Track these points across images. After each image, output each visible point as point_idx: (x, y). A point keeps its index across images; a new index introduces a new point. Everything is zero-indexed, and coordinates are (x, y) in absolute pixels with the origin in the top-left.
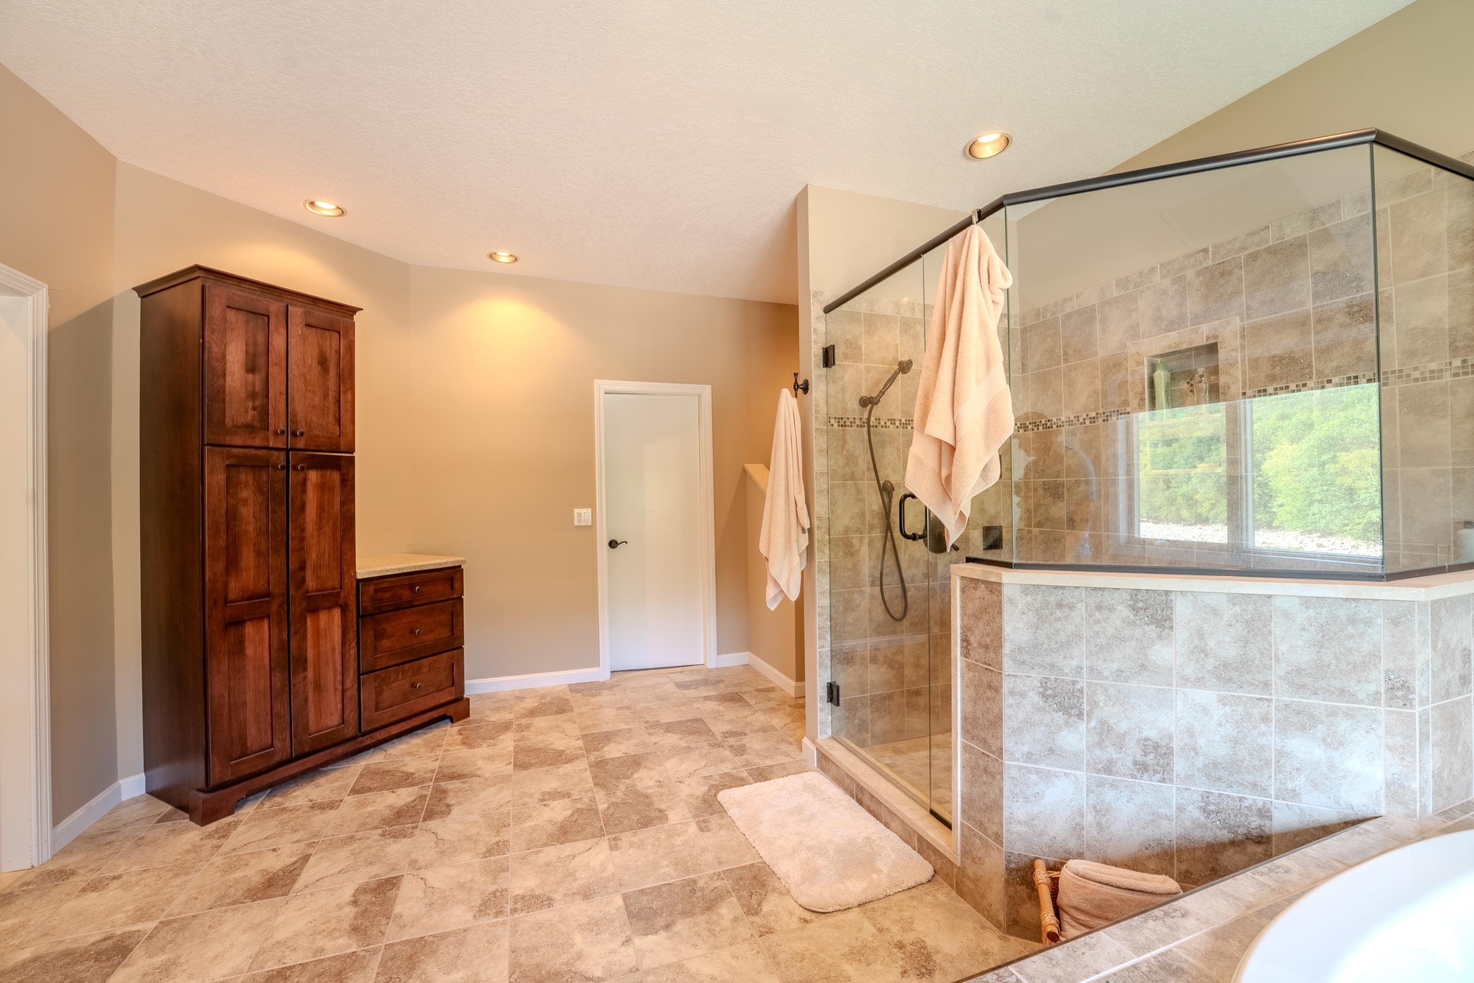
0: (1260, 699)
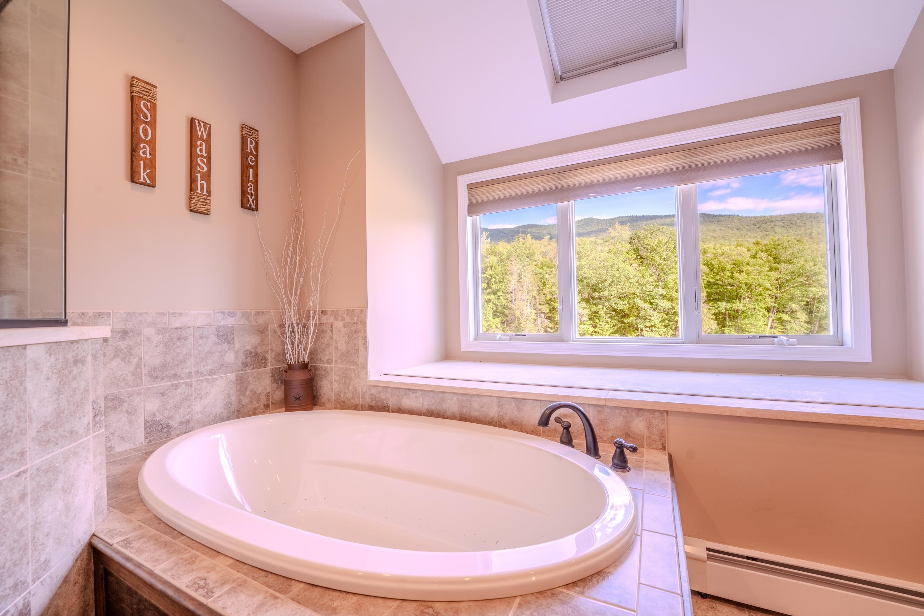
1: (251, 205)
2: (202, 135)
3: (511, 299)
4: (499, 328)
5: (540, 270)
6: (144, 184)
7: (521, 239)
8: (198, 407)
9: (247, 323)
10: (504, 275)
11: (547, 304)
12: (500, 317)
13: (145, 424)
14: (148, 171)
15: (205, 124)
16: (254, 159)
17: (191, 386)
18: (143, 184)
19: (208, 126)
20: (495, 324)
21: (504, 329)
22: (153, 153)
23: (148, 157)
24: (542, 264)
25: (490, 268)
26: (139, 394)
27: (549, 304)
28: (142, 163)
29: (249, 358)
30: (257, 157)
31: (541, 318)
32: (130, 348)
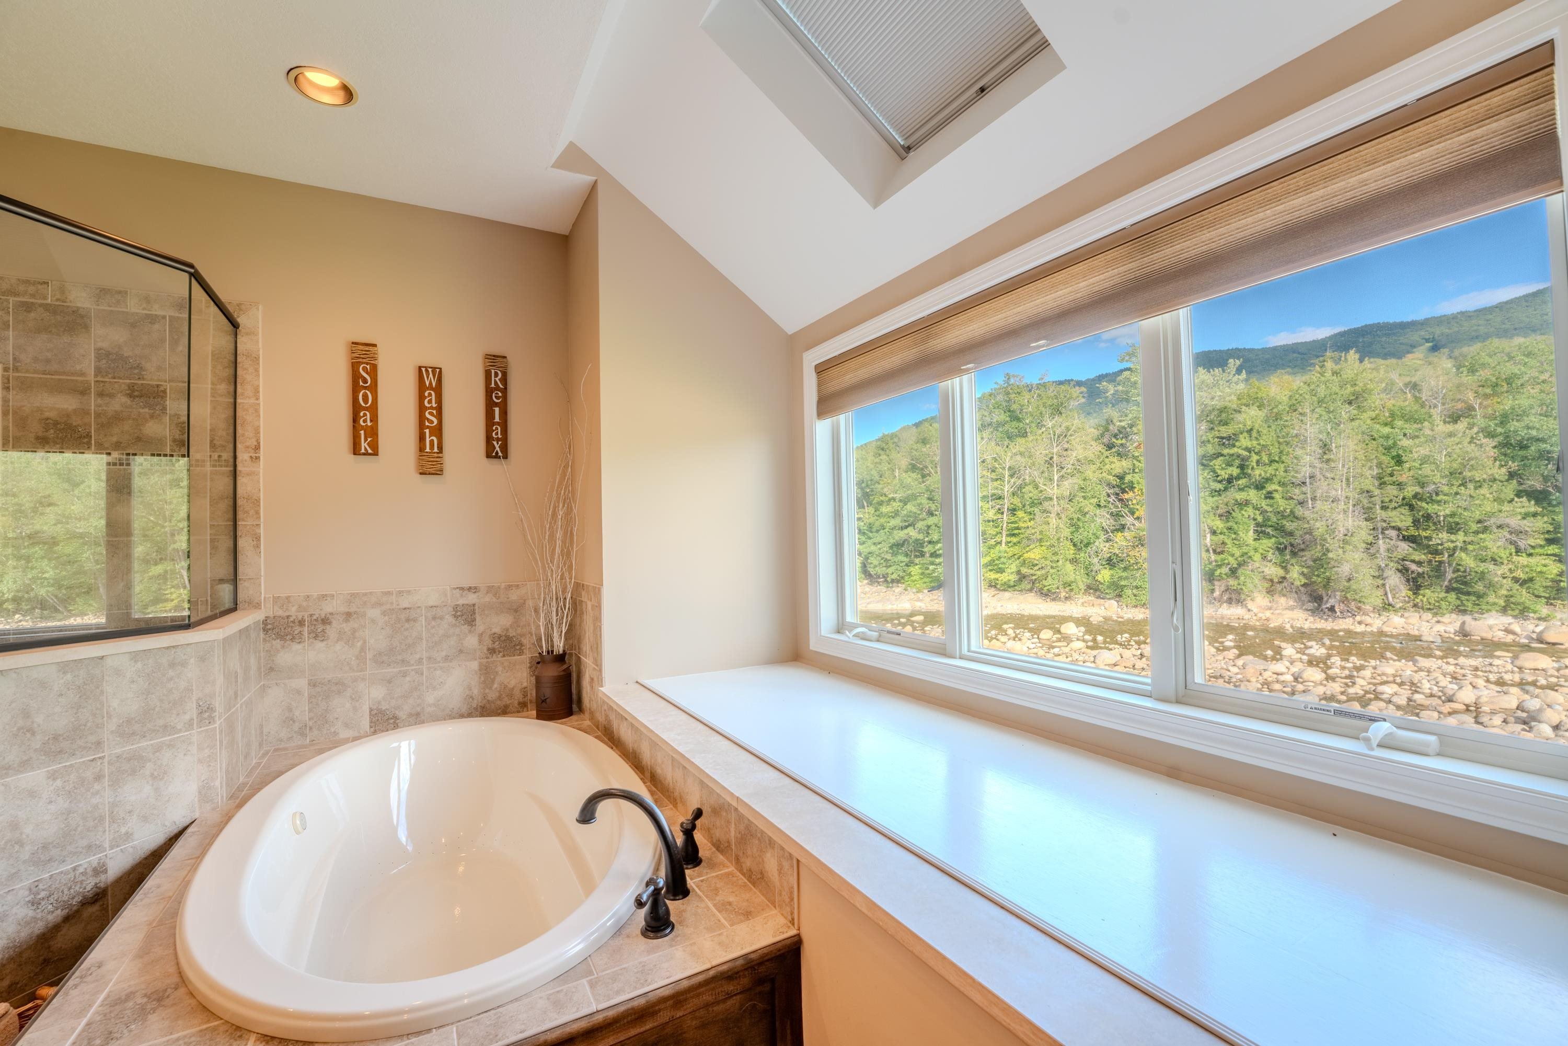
0: (92, 760)
1: (497, 453)
2: (431, 383)
3: (1301, 497)
4: (1271, 561)
5: (1386, 430)
6: (367, 454)
7: (1329, 365)
8: (430, 698)
9: (494, 599)
10: (1283, 447)
11: (1407, 507)
12: (1273, 536)
13: (370, 712)
14: (369, 439)
15: (434, 369)
16: (500, 394)
17: (422, 674)
18: (364, 454)
19: (438, 370)
20: (1261, 551)
21: (1283, 562)
22: (374, 419)
23: (369, 424)
24: (1392, 415)
25: (1245, 434)
26: (363, 679)
27: (1411, 507)
28: (362, 432)
29: (497, 643)
30: (505, 391)
31: (1387, 540)
32: (354, 631)
